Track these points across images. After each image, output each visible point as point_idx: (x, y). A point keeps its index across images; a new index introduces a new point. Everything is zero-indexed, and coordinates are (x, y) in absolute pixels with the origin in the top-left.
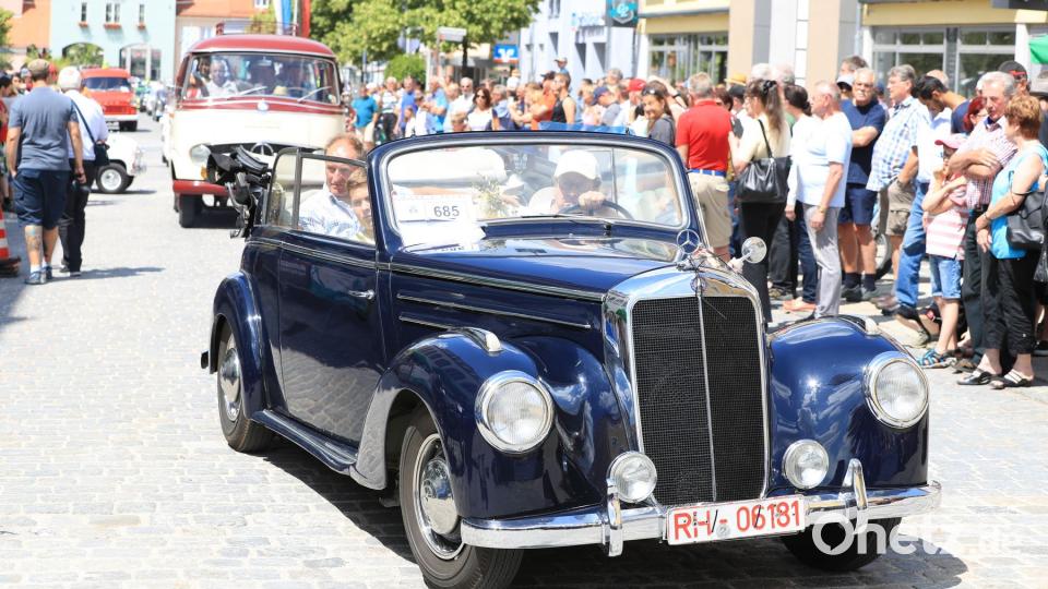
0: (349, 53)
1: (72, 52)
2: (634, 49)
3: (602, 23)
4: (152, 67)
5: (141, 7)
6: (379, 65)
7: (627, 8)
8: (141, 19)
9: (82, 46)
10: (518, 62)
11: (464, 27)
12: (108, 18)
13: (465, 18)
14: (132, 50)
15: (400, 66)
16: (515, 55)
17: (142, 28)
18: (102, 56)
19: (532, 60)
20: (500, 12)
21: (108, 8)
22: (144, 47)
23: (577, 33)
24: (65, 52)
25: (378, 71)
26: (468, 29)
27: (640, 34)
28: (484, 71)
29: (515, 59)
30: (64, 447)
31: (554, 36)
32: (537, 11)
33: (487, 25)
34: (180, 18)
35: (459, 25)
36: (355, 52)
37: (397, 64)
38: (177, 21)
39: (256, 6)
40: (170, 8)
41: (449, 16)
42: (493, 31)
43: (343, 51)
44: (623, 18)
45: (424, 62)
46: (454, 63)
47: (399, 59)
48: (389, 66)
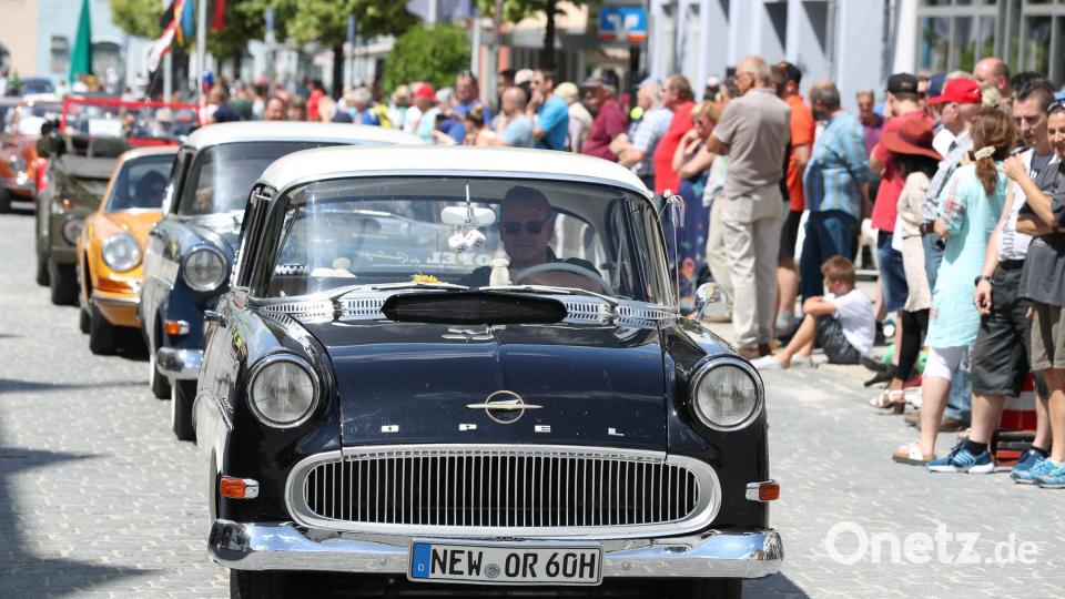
0: (314, 20)
6: (365, 43)
10: (646, 39)
15: (418, 48)
16: (644, 24)
19: (675, 33)
25: (366, 56)
28: (575, 57)
29: (640, 34)
36: (326, 19)
37: (413, 44)
43: (299, 15)
45: (467, 41)
46: (518, 41)
47: (414, 34)
48: (397, 48)
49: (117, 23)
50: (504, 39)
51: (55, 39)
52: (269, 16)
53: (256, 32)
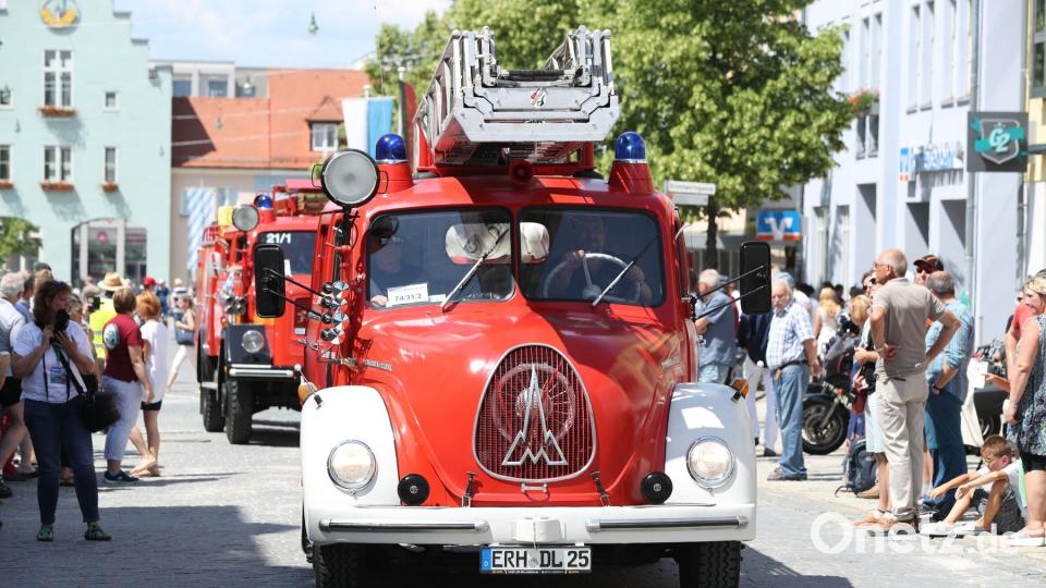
2: (1020, 209)
3: (957, 164)
5: (110, 151)
7: (1007, 137)
8: (109, 173)
11: (708, 180)
12: (48, 173)
13: (711, 163)
14: (90, 229)
17: (111, 189)
20: (773, 152)
21: (49, 154)
22: (113, 225)
23: (912, 185)
26: (716, 182)
27: (1032, 182)
31: (868, 191)
32: (839, 146)
33: (751, 176)
34: (178, 171)
35: (701, 177)
38: (174, 178)
39: (316, 148)
40: (162, 154)
41: (683, 160)
42: (762, 186)
44: (1002, 154)
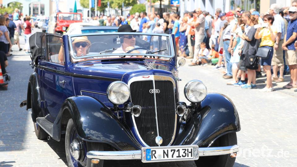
0: (117, 4)
1: (11, 5)
4: (41, 10)
6: (127, 8)
9: (15, 3)
10: (179, 6)
14: (33, 4)
15: (136, 8)
16: (179, 3)
18: (22, 7)
19: (185, 5)
22: (38, 3)
24: (8, 5)
25: (127, 10)
28: (166, 9)
29: (178, 5)
30: (40, 153)
36: (119, 4)
37: (135, 8)
43: (114, 3)
45: (145, 7)
46: (156, 7)
47: (135, 6)
48: (132, 8)
49: (81, 6)
50: (152, 6)
51: (70, 9)
52: (108, 3)
53: (106, 6)
